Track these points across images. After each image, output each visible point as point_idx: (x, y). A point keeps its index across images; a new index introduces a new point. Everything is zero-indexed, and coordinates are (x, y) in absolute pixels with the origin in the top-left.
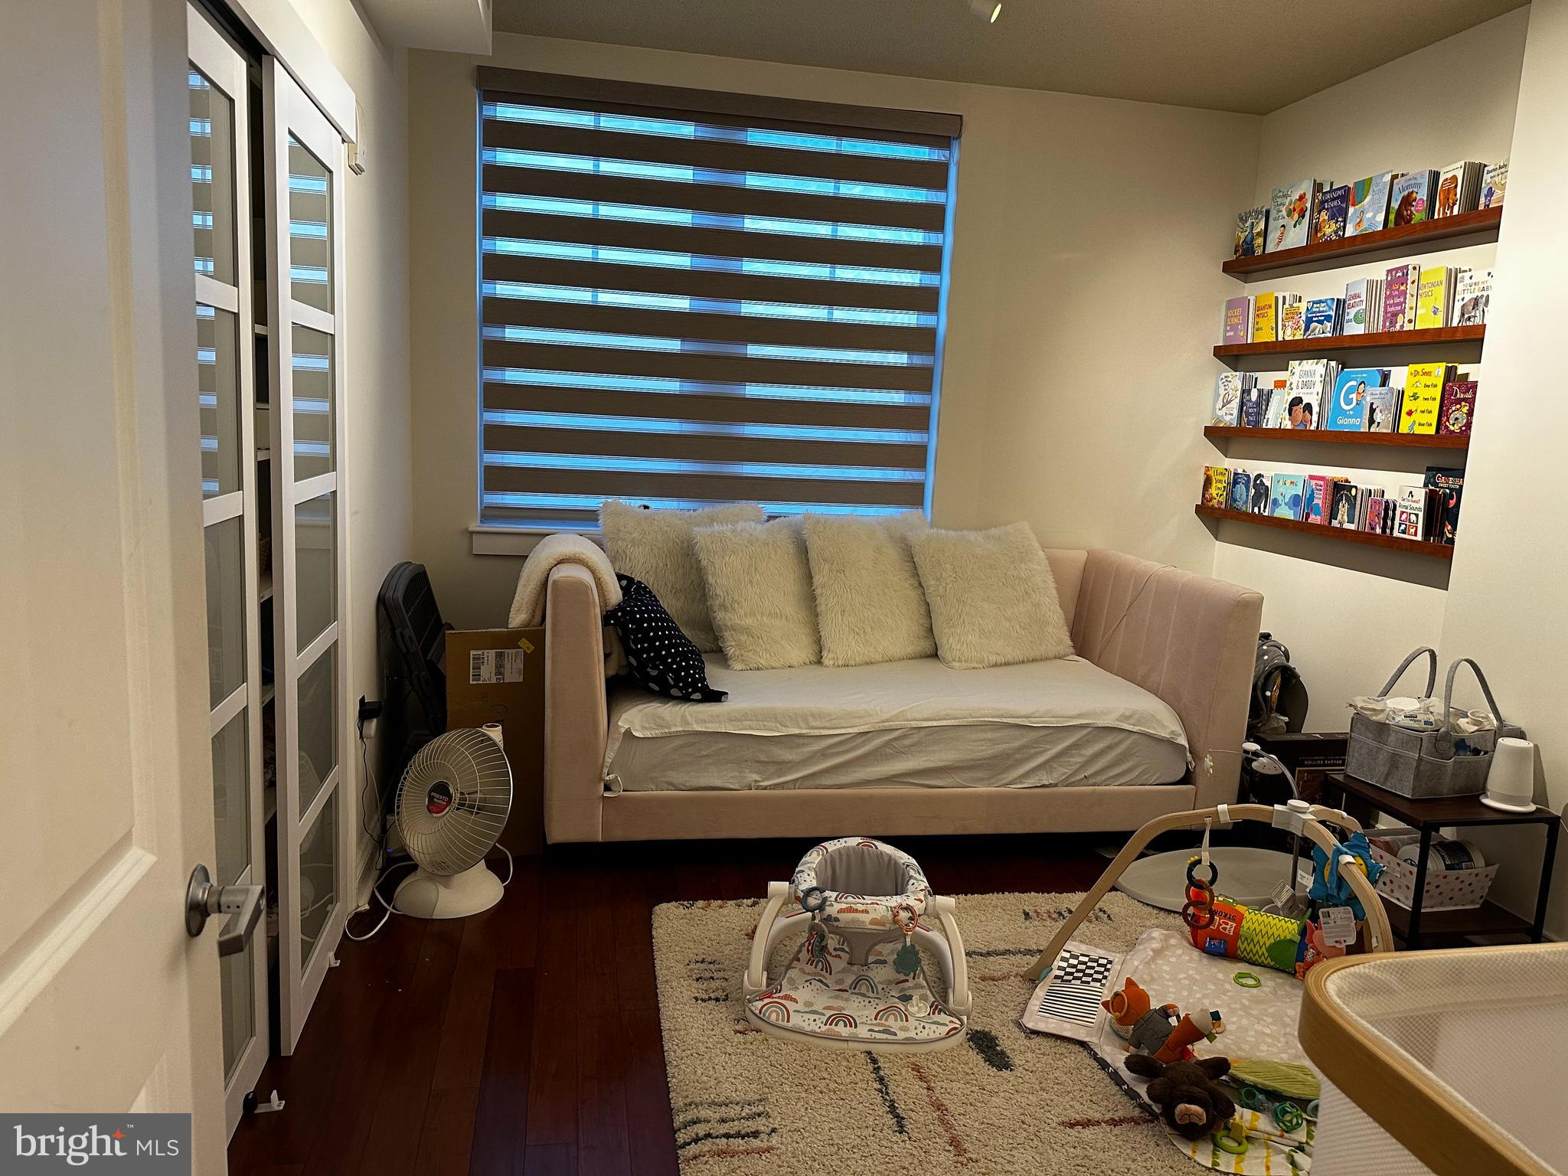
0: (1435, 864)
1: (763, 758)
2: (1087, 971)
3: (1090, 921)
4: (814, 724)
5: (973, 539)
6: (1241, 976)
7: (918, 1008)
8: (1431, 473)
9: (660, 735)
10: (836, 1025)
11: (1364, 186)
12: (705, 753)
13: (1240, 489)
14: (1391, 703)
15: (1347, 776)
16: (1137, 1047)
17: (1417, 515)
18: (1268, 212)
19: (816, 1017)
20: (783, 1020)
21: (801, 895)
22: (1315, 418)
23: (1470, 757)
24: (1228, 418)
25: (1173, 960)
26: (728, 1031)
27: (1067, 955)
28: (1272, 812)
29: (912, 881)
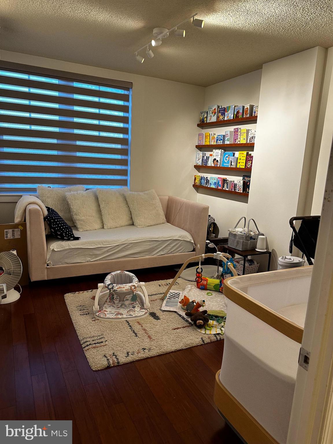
0: (247, 264)
1: (91, 254)
2: (175, 296)
3: (174, 285)
4: (105, 244)
5: (141, 194)
6: (208, 293)
7: (137, 309)
8: (244, 176)
9: (62, 250)
10: (118, 315)
11: (229, 108)
12: (75, 254)
13: (203, 180)
14: (237, 229)
15: (228, 247)
16: (187, 311)
17: (241, 187)
18: (207, 112)
19: (113, 314)
20: (105, 316)
21: (107, 286)
22: (219, 163)
23: (253, 241)
24: (199, 163)
25: (193, 291)
26: (91, 321)
27: (170, 293)
28: (213, 255)
29: (134, 280)
